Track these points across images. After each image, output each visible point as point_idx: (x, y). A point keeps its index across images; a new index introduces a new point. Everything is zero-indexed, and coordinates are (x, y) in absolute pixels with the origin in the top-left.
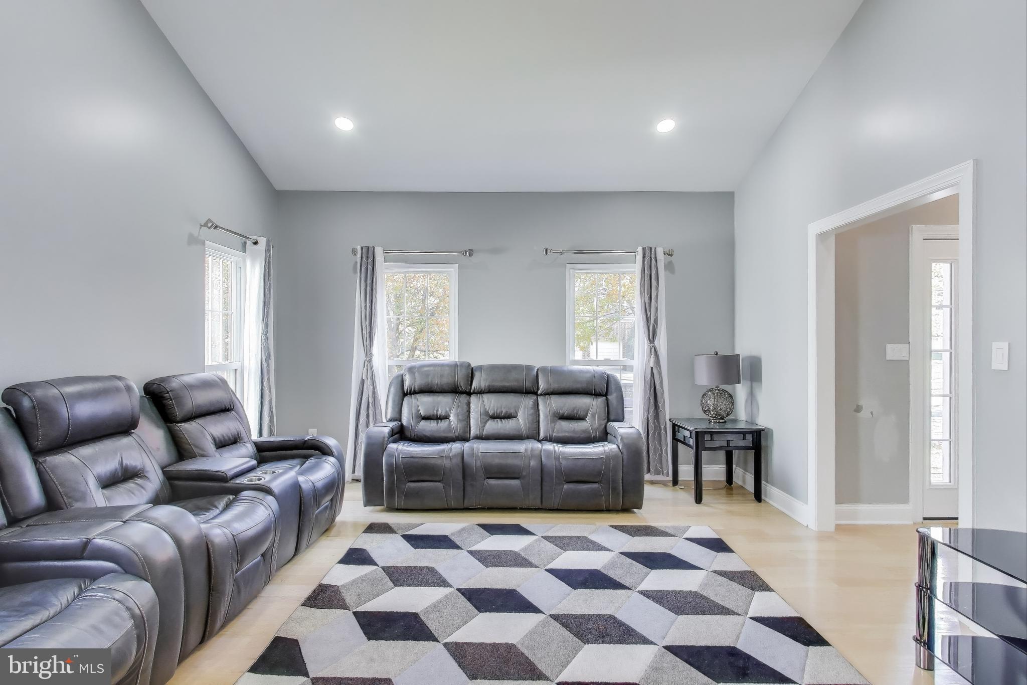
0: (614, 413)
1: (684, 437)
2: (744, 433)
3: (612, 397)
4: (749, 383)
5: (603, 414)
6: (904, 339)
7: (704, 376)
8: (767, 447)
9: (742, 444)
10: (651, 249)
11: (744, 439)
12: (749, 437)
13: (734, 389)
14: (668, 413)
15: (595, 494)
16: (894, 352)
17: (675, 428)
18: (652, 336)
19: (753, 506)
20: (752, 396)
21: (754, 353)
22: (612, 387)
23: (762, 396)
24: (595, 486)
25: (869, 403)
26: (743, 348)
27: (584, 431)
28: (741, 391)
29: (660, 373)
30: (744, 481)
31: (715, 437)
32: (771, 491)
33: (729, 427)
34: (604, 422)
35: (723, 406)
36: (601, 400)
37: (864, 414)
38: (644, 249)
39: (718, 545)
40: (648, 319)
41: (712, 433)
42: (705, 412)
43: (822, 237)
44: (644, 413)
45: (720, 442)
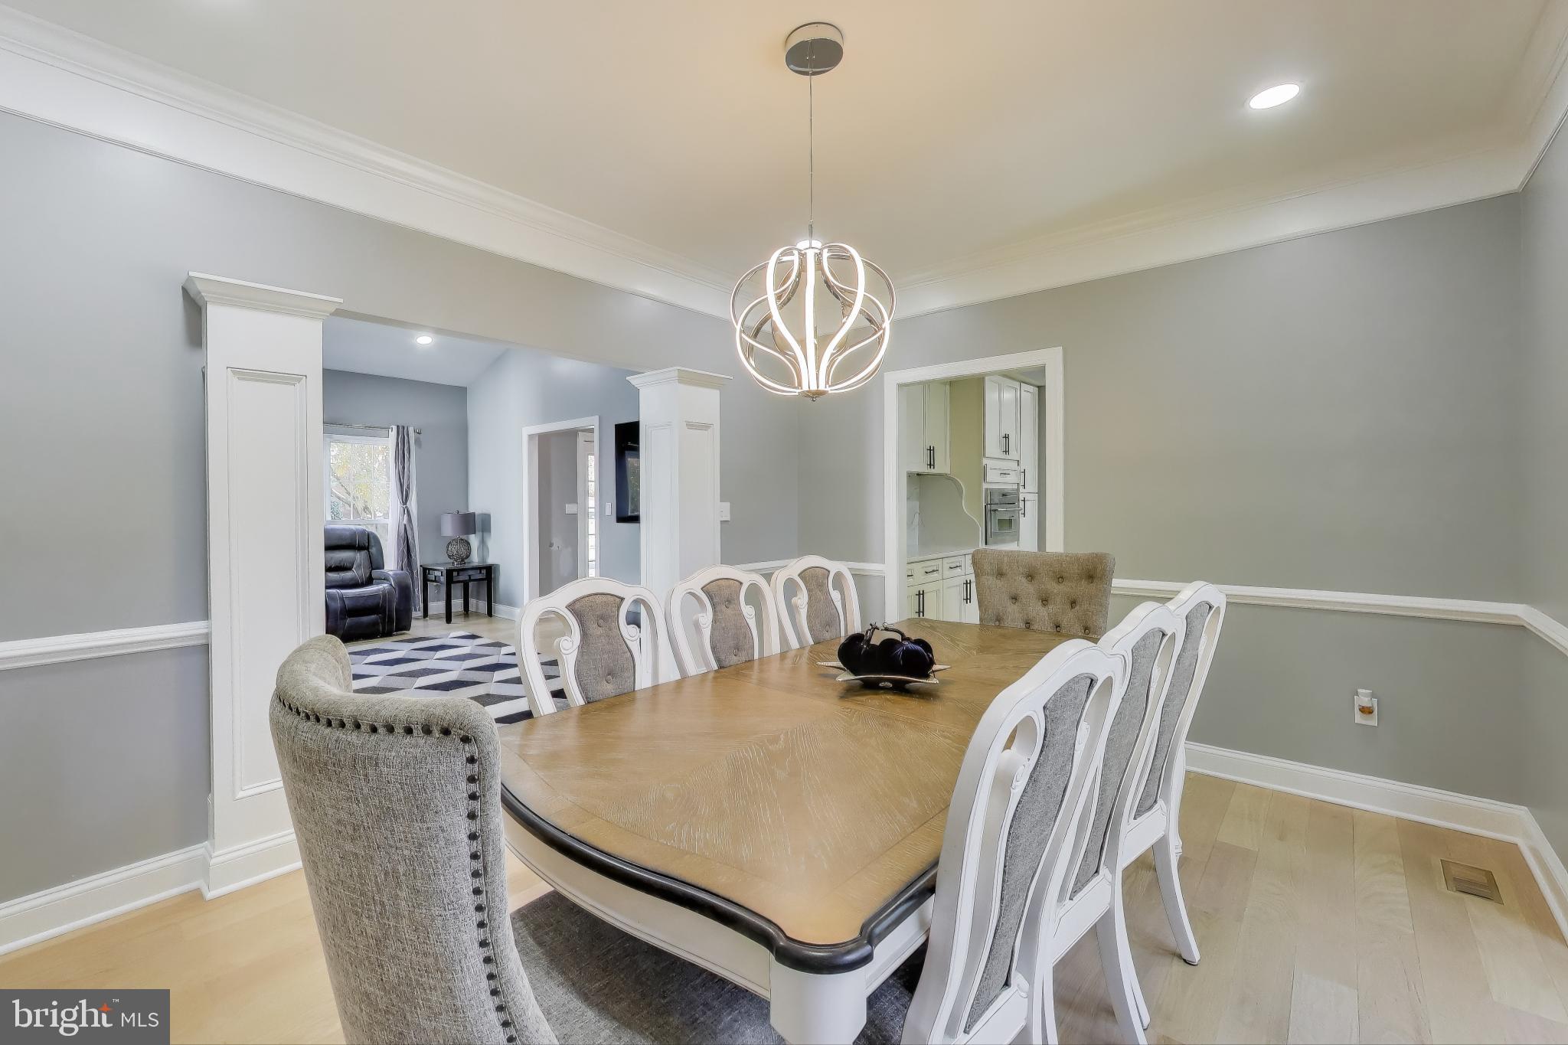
0: (376, 563)
1: (435, 577)
2: (480, 568)
3: (373, 550)
4: (481, 533)
5: (367, 563)
6: (574, 501)
7: (449, 529)
8: (495, 577)
9: (480, 576)
10: (403, 427)
11: (480, 572)
12: (484, 571)
13: (468, 538)
14: (419, 560)
15: (375, 624)
16: (570, 508)
17: (426, 571)
18: (405, 499)
19: (486, 620)
20: (483, 542)
21: (485, 512)
22: (372, 542)
23: (491, 543)
24: (373, 617)
25: (557, 541)
26: (476, 507)
27: (352, 579)
28: (474, 540)
29: (412, 529)
30: (477, 608)
31: (461, 573)
32: (500, 609)
33: (467, 566)
34: (368, 571)
35: (463, 552)
36: (364, 553)
37: (554, 548)
38: (398, 427)
39: (473, 637)
40: (402, 486)
41: (459, 571)
42: (449, 556)
43: (531, 437)
44: (398, 561)
45: (464, 577)
